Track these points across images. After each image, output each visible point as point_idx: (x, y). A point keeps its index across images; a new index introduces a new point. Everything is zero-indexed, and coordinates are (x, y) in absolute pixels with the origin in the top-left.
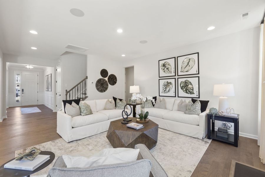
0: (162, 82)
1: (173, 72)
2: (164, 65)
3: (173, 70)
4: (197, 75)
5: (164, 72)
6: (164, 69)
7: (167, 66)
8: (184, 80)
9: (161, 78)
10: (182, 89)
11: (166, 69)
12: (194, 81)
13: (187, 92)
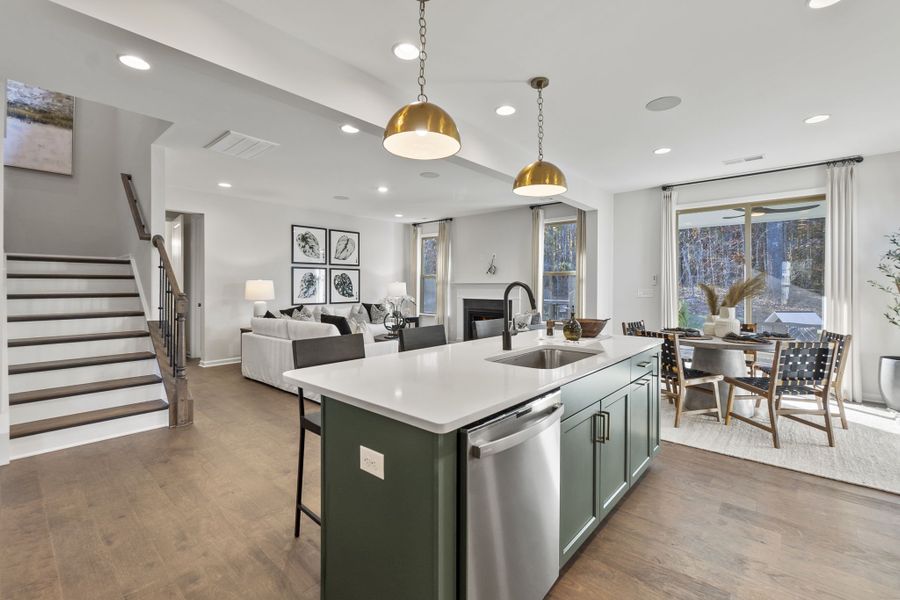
0: (300, 274)
1: (321, 256)
2: (304, 239)
3: (322, 252)
4: (356, 267)
5: (305, 252)
6: (304, 247)
7: (312, 243)
8: (340, 273)
9: (295, 265)
10: (337, 288)
11: (307, 246)
12: (353, 275)
13: (343, 295)
